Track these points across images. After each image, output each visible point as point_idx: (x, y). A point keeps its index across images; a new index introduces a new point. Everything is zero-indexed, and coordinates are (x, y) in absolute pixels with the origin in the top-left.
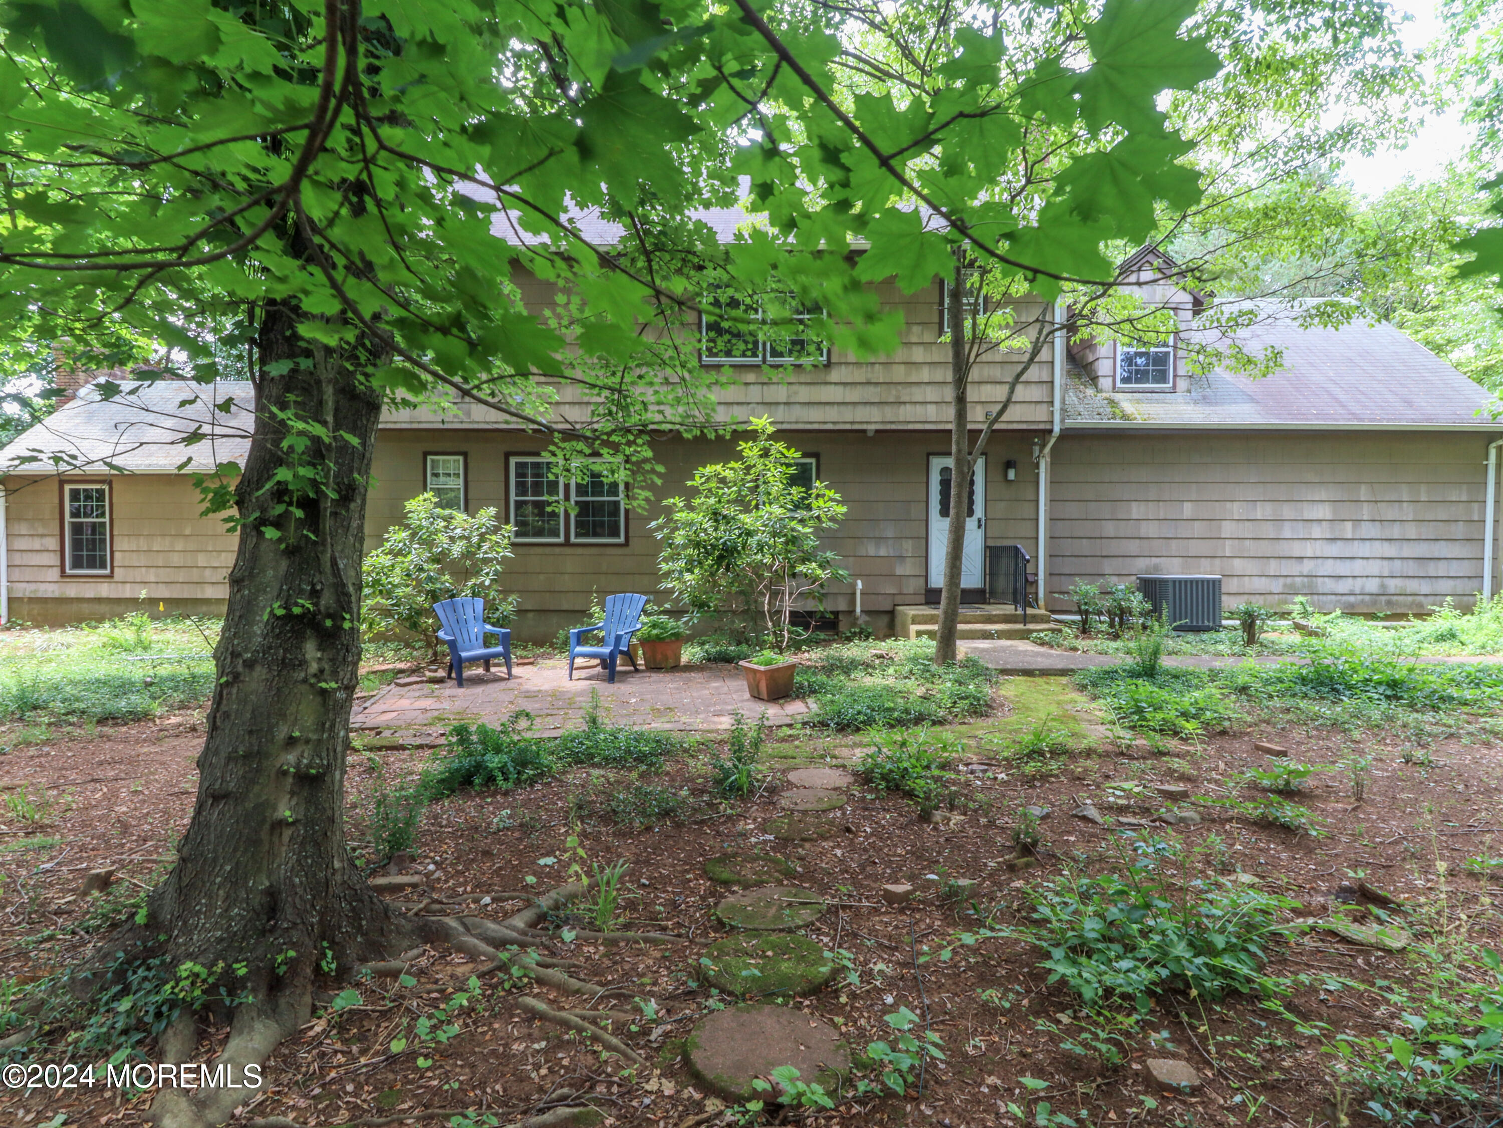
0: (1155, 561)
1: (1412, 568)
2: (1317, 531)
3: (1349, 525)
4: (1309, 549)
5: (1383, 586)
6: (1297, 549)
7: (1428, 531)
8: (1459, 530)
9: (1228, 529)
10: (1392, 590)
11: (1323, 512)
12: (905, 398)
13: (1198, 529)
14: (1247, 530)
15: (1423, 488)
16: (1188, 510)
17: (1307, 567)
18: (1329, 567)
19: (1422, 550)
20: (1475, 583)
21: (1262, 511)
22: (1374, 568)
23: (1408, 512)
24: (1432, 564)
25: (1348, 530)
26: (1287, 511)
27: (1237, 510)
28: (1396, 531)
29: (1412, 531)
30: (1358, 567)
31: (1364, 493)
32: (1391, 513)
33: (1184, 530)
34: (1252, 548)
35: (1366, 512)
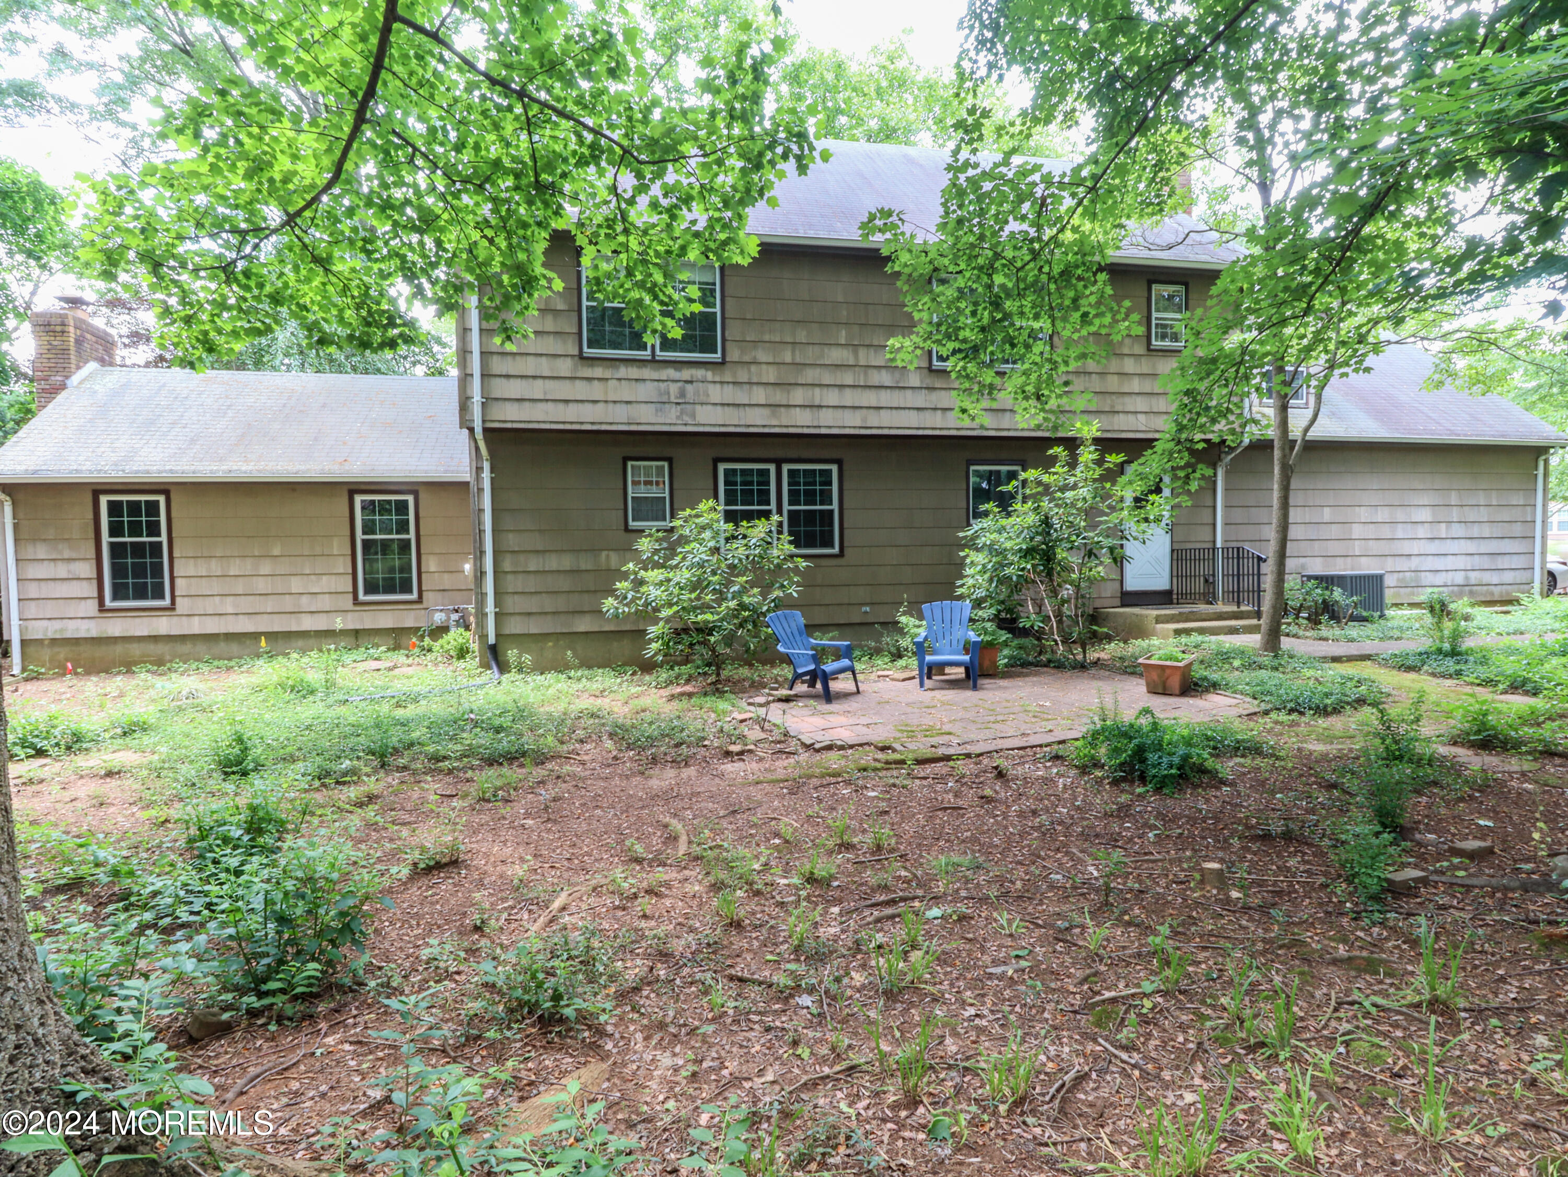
0: (1302, 560)
1: (1486, 562)
2: (1422, 532)
3: (1443, 525)
4: (1416, 547)
5: (1467, 578)
6: (1406, 547)
7: (1498, 531)
8: (1518, 530)
9: (1357, 531)
10: (1473, 582)
11: (1424, 515)
12: (1119, 408)
13: (1335, 531)
14: (1370, 532)
15: (1494, 493)
16: (1327, 514)
17: (1414, 563)
18: (1431, 563)
19: (1493, 546)
20: (1529, 572)
21: (1382, 515)
22: (1461, 562)
23: (1483, 514)
24: (1500, 558)
25: (1442, 530)
26: (1400, 515)
27: (1363, 514)
28: (1475, 531)
29: (1486, 531)
30: (1449, 562)
31: (1454, 499)
32: (1472, 515)
33: (1325, 532)
34: (1375, 548)
35: (1455, 514)
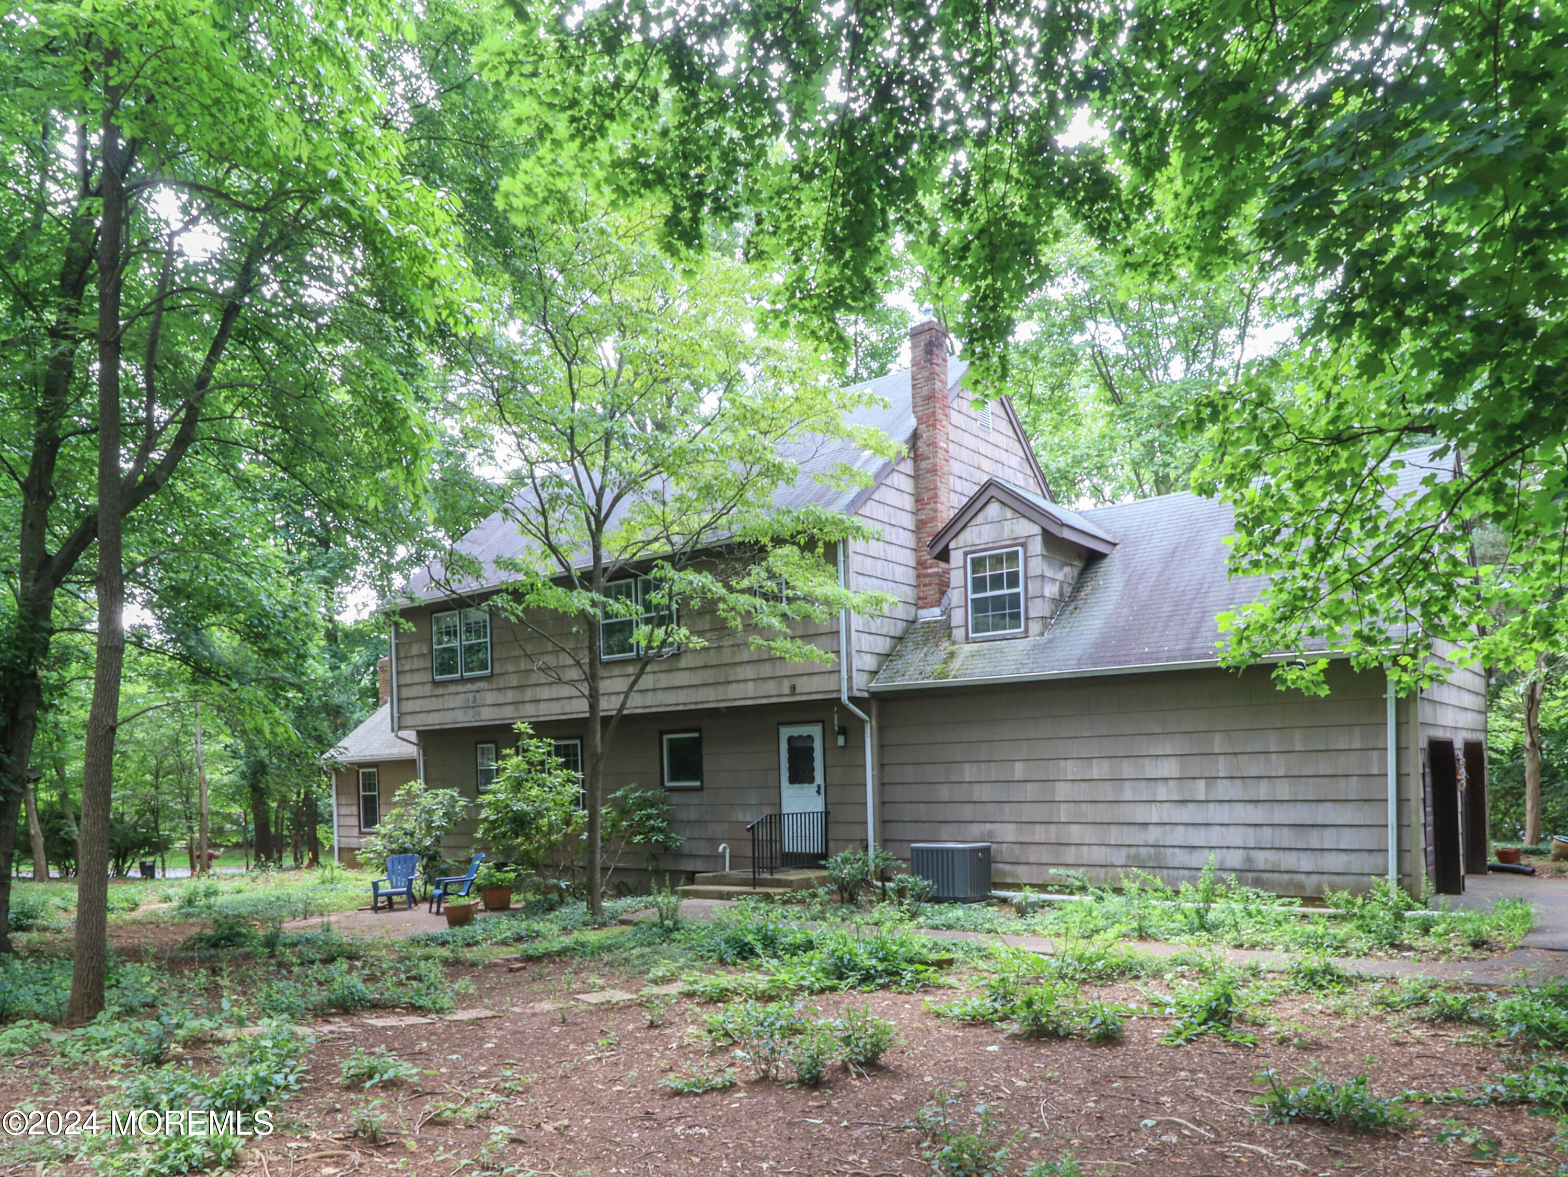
0: (989, 826)
1: (1286, 838)
2: (1162, 792)
3: (1201, 784)
4: (1154, 814)
5: (1249, 860)
6: (1141, 814)
7: (1308, 790)
8: (1352, 788)
9: (1062, 791)
10: (1261, 865)
11: (1169, 768)
13: (1031, 792)
14: (1083, 792)
15: (1298, 734)
16: (1019, 771)
17: (1153, 835)
18: (1179, 836)
19: (1301, 814)
20: (1377, 859)
21: (1098, 770)
22: (1236, 837)
23: (1278, 766)
24: (1315, 832)
25: (1200, 790)
26: (1128, 769)
27: (1071, 769)
28: (1263, 790)
29: (1284, 790)
30: (1215, 836)
31: (1218, 743)
32: (1254, 767)
33: (1016, 793)
34: (1090, 814)
35: (1222, 767)
